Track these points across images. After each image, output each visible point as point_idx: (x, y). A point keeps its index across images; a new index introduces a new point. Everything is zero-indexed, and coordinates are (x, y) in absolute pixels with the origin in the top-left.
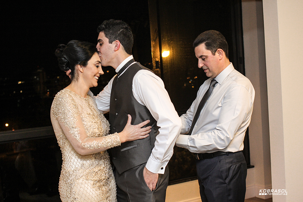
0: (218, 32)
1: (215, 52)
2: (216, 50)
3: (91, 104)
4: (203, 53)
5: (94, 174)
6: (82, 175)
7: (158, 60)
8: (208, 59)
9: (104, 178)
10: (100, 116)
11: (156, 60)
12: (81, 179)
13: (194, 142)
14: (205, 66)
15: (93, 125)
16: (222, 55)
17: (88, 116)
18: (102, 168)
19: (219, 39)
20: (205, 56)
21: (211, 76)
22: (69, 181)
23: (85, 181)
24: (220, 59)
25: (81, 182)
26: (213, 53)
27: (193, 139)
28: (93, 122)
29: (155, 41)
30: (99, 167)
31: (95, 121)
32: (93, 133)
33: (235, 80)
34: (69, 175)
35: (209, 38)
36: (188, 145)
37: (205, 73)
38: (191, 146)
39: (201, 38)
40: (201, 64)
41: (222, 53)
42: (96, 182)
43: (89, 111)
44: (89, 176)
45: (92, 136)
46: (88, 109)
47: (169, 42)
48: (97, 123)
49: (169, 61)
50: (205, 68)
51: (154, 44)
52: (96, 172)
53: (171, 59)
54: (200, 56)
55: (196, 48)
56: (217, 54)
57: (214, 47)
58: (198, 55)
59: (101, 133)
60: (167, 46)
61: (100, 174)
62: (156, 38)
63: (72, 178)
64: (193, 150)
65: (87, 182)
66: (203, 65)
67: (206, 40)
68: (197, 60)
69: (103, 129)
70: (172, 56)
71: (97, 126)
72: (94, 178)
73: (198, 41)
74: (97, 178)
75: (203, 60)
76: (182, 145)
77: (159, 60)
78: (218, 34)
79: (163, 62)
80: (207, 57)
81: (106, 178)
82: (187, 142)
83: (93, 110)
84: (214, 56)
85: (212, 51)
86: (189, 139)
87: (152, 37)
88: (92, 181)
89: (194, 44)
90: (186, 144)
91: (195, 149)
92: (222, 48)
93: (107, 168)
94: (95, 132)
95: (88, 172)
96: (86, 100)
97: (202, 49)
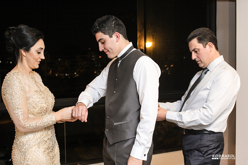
0: (208, 29)
1: (206, 45)
2: (207, 44)
3: (37, 80)
4: (195, 46)
5: (44, 143)
6: (34, 144)
7: (142, 49)
8: (200, 52)
9: (52, 145)
10: (46, 90)
11: (141, 48)
12: (34, 148)
13: (181, 118)
14: (198, 58)
15: (41, 101)
16: (212, 48)
17: (36, 93)
18: (50, 137)
19: (209, 34)
20: (198, 49)
21: (203, 66)
22: (23, 150)
23: (37, 149)
24: (210, 51)
25: (34, 150)
26: (204, 46)
27: (181, 116)
28: (41, 98)
29: (141, 31)
30: (48, 136)
31: (42, 97)
32: (41, 108)
33: (225, 68)
34: (23, 144)
35: (200, 34)
36: (176, 121)
37: (198, 64)
38: (179, 121)
39: (194, 34)
40: (194, 56)
41: (212, 46)
42: (46, 149)
43: (36, 88)
44: (40, 145)
45: (41, 110)
46: (35, 86)
47: (153, 34)
48: (44, 98)
49: (152, 49)
50: (197, 60)
51: (140, 34)
52: (46, 141)
53: (154, 48)
54: (193, 49)
55: (190, 43)
56: (207, 46)
57: (205, 41)
58: (191, 49)
59: (48, 106)
60: (151, 37)
61: (49, 143)
62: (142, 29)
63: (26, 147)
64: (181, 125)
65: (39, 150)
66: (196, 57)
67: (198, 36)
68: (191, 53)
69: (49, 102)
70: (154, 46)
71: (44, 101)
72: (44, 146)
73: (191, 37)
74: (46, 146)
75: (196, 52)
76: (171, 120)
77: (144, 49)
78: (208, 31)
79: (147, 51)
80: (199, 50)
81: (53, 145)
82: (176, 118)
83: (39, 86)
84: (205, 49)
85: (203, 45)
86: (177, 115)
87: (138, 29)
88: (42, 149)
89: (188, 39)
90: (175, 119)
91: (182, 124)
92: (212, 42)
93: (53, 137)
94: (43, 106)
95: (39, 141)
96: (32, 78)
97: (194, 44)
